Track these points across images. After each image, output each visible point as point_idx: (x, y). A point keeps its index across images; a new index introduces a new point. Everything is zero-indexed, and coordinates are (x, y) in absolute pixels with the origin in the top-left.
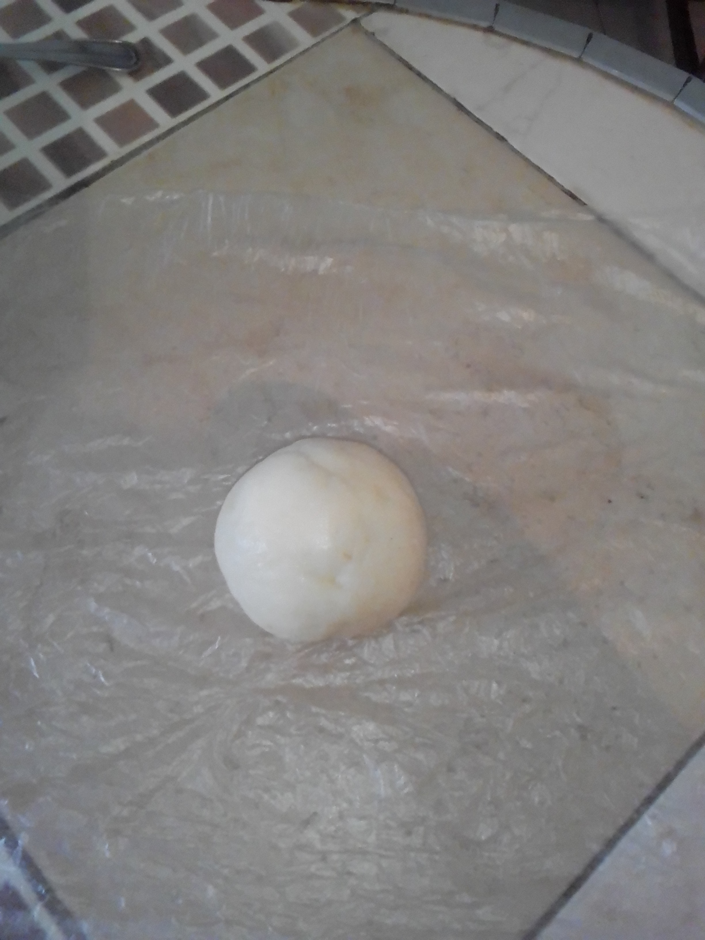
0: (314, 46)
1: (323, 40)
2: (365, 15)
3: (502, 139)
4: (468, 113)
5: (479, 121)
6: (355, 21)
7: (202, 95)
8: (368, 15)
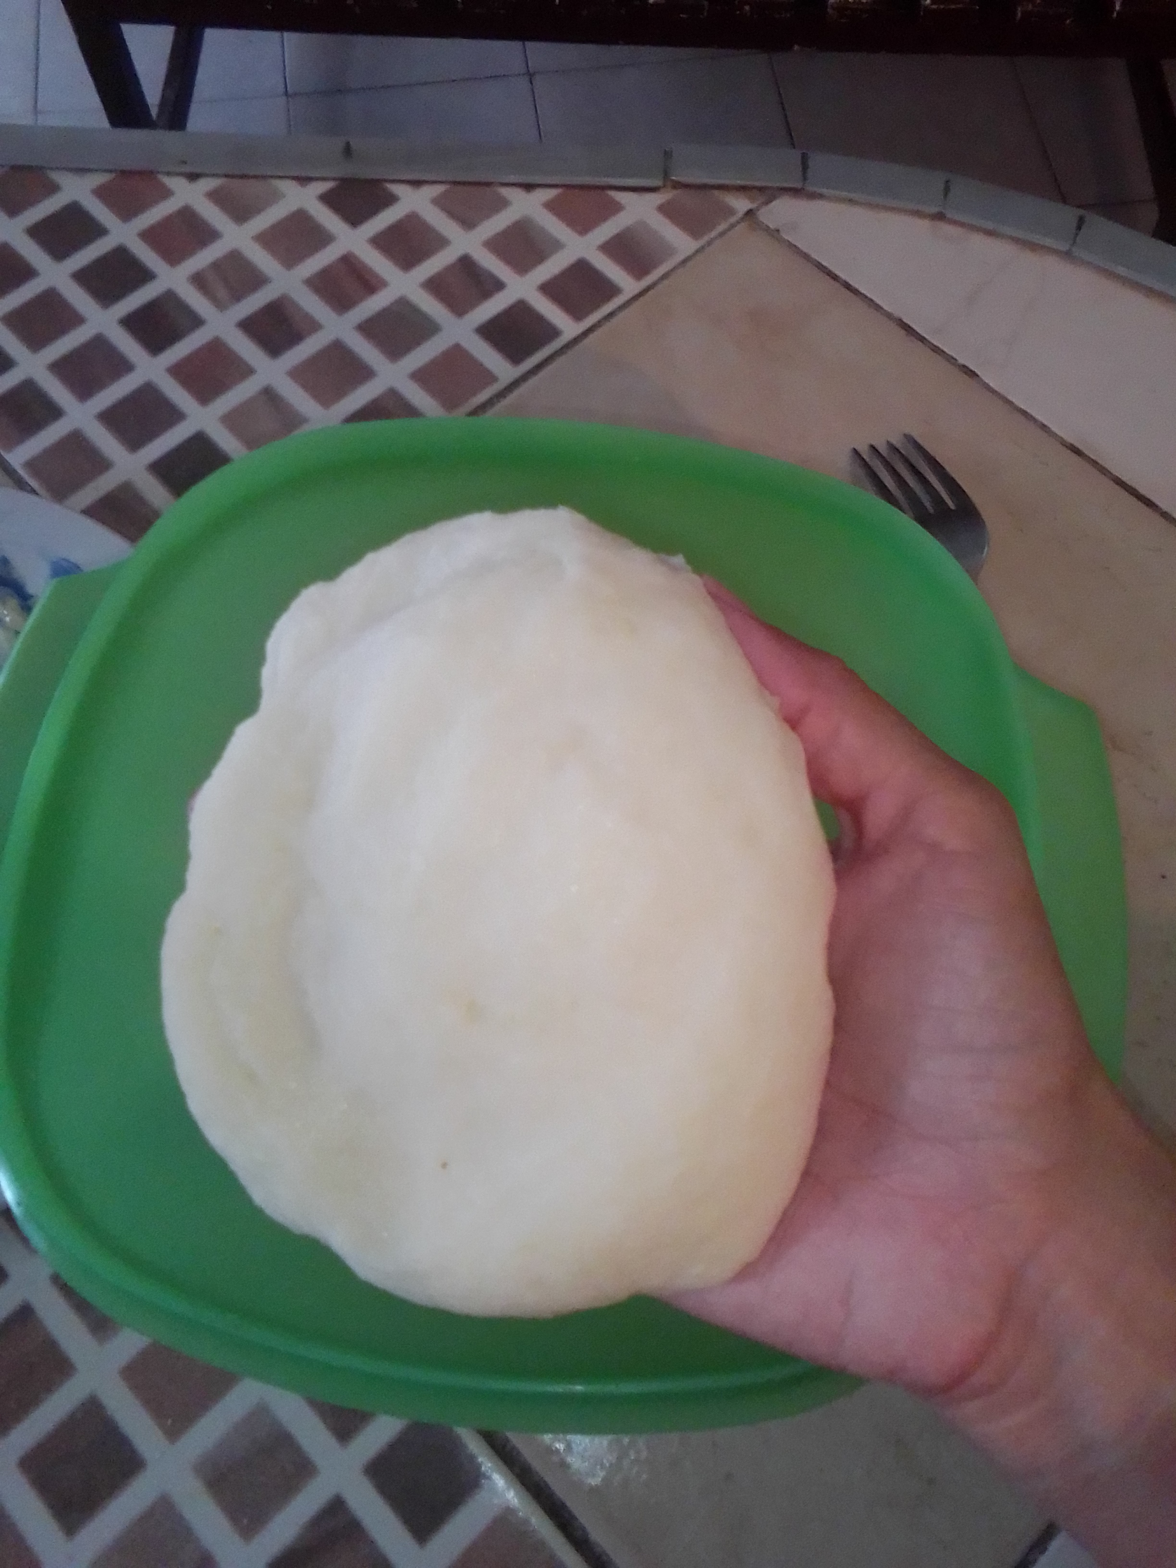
0: (698, 251)
1: (709, 243)
2: (763, 203)
3: (973, 374)
4: (922, 339)
5: (936, 350)
6: (750, 213)
7: (553, 332)
8: (767, 203)
